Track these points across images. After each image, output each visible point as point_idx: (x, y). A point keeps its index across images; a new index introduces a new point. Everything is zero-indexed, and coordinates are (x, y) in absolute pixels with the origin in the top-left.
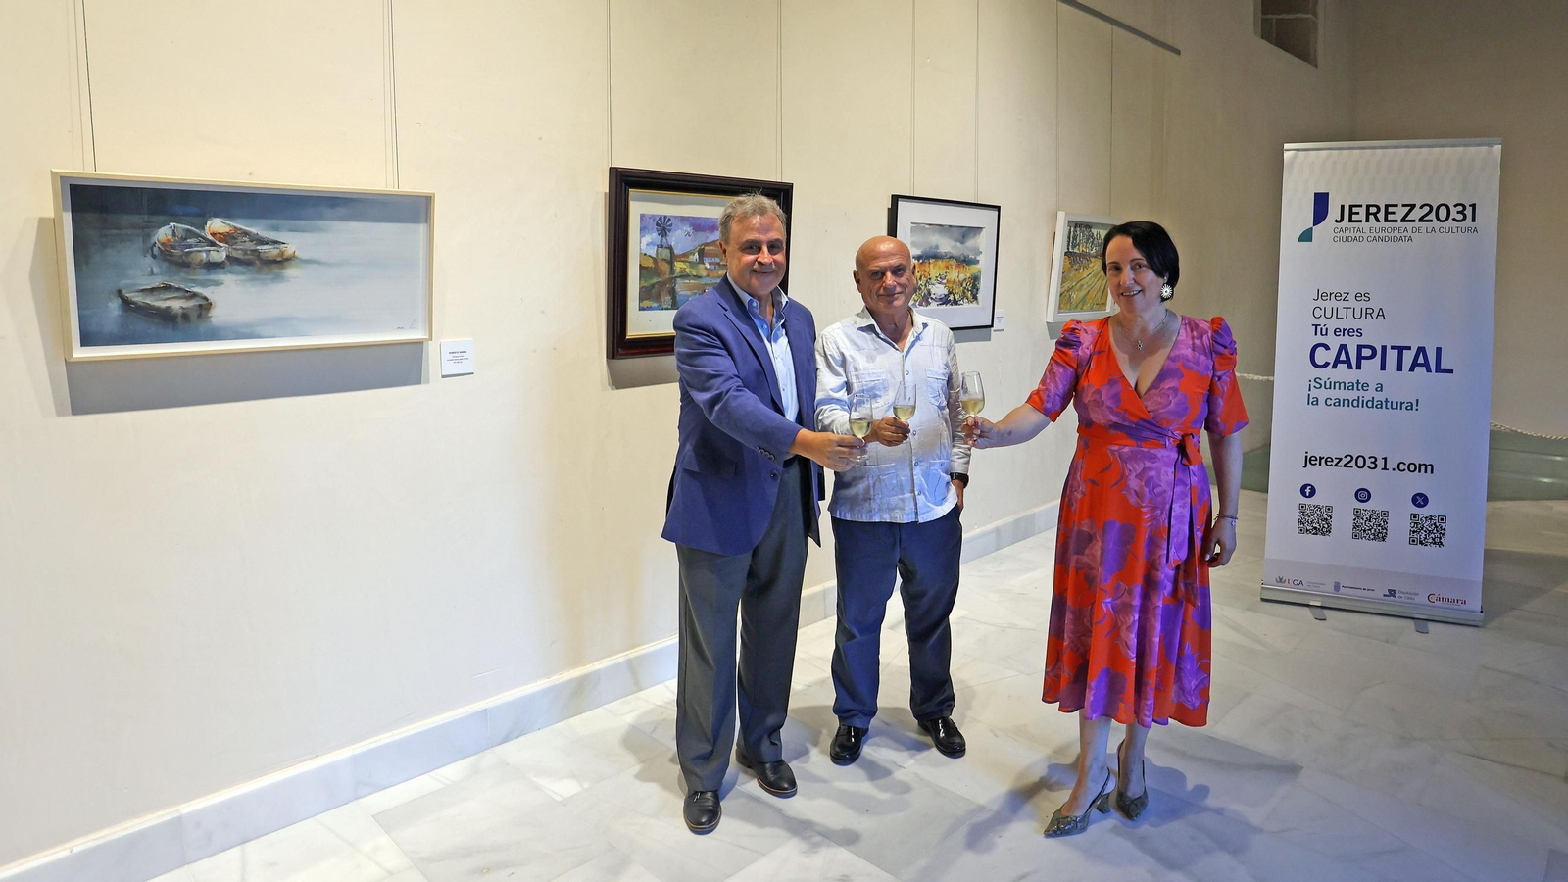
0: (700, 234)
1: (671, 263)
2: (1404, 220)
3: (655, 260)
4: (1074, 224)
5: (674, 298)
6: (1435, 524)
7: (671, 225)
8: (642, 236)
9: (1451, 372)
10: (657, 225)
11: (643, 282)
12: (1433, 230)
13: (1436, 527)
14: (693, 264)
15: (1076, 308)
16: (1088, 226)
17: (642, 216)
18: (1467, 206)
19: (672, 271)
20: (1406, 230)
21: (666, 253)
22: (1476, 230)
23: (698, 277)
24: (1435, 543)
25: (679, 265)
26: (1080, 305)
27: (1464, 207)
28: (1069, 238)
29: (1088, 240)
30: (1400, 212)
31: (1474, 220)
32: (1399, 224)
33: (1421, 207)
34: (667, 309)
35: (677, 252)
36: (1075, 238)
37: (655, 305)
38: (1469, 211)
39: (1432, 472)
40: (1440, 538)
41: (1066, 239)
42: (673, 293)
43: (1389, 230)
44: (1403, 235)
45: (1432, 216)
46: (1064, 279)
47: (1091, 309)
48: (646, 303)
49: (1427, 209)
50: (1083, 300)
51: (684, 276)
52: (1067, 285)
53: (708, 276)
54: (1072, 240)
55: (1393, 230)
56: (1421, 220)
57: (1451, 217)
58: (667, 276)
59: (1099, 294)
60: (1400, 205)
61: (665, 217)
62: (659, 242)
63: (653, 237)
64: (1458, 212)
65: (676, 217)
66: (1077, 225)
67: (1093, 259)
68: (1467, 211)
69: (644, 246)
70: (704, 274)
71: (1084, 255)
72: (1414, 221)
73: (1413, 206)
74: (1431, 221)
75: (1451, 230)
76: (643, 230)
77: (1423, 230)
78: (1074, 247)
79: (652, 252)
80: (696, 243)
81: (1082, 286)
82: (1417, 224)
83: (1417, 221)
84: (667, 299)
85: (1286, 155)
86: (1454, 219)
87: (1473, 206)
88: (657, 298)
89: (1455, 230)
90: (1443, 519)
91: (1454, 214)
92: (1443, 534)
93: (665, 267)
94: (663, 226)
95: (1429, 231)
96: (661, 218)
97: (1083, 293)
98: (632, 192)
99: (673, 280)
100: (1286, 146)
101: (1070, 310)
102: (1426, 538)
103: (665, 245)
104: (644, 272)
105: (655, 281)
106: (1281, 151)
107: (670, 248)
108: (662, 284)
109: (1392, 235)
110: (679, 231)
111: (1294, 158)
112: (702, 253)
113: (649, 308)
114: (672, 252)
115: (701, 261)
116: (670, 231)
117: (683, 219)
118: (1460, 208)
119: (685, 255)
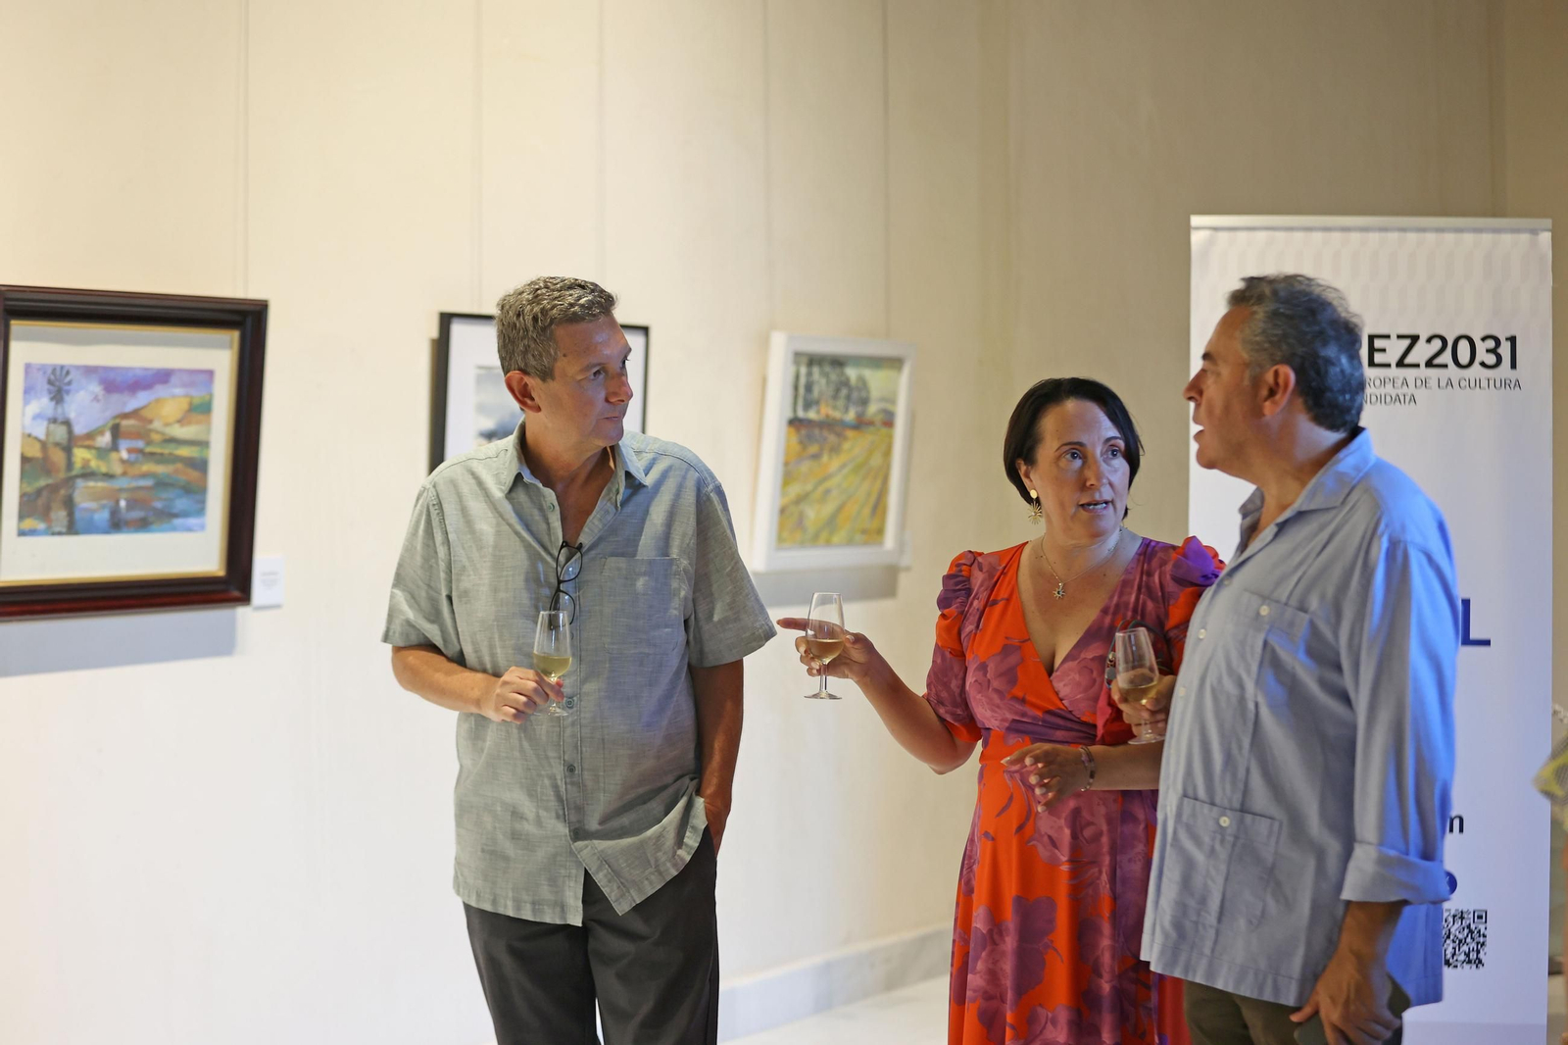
0: (115, 397)
1: (68, 450)
2: (1401, 364)
3: (44, 445)
4: (805, 360)
5: (71, 515)
6: (1469, 926)
7: (69, 383)
8: (26, 402)
9: (1487, 643)
10: (50, 382)
11: (25, 485)
12: (1450, 383)
13: (1471, 932)
14: (102, 453)
15: (814, 540)
16: (838, 362)
17: (28, 367)
18: (1503, 340)
19: (70, 465)
20: (1405, 382)
21: (60, 433)
22: (1518, 384)
23: (109, 476)
24: (1470, 962)
25: (80, 454)
26: (824, 535)
27: (1498, 342)
28: (796, 388)
29: (837, 390)
30: (1394, 349)
31: (1514, 365)
32: (1394, 372)
33: (1429, 341)
34: (60, 534)
35: (79, 429)
36: (809, 388)
37: (41, 526)
38: (1505, 350)
39: (1461, 830)
40: (1478, 952)
41: (789, 392)
42: (69, 504)
43: (1378, 383)
44: (1400, 392)
45: (1446, 357)
46: (788, 477)
47: (850, 542)
48: (29, 523)
49: (1437, 344)
50: (831, 523)
51: (88, 474)
52: (795, 490)
53: (124, 474)
54: (803, 393)
55: (1383, 382)
56: (1429, 364)
57: (1478, 359)
58: (62, 475)
59: (867, 511)
60: (1394, 337)
61: (62, 367)
62: (50, 412)
63: (42, 403)
64: (1488, 351)
65: (78, 367)
66: (813, 360)
67: (850, 434)
68: (1504, 350)
69: (28, 420)
70: (118, 469)
71: (828, 425)
72: (1418, 366)
73: (1415, 339)
74: (1446, 366)
75: (1478, 383)
76: (28, 391)
77: (1433, 383)
78: (807, 406)
79: (40, 431)
80: (109, 414)
81: (827, 492)
82: (1424, 372)
83: (1423, 365)
84: (60, 515)
85: (1197, 238)
86: (1483, 364)
87: (1513, 340)
88: (45, 514)
89: (1484, 383)
90: (1481, 916)
91: (1482, 355)
92: (1483, 944)
93: (58, 457)
94: (58, 384)
95: (1443, 383)
96: (54, 370)
97: (829, 508)
98: (17, 326)
99: (70, 481)
100: (1196, 220)
101: (802, 544)
102: (1454, 955)
103: (60, 419)
104: (27, 466)
105: (42, 483)
106: (1186, 230)
107: (67, 423)
108: (53, 489)
109: (1382, 391)
110: (82, 394)
111: (1211, 243)
112: (116, 432)
113: (32, 532)
114: (70, 432)
115: (115, 447)
116: (68, 392)
117: (89, 371)
118: (1491, 344)
119: (90, 436)
